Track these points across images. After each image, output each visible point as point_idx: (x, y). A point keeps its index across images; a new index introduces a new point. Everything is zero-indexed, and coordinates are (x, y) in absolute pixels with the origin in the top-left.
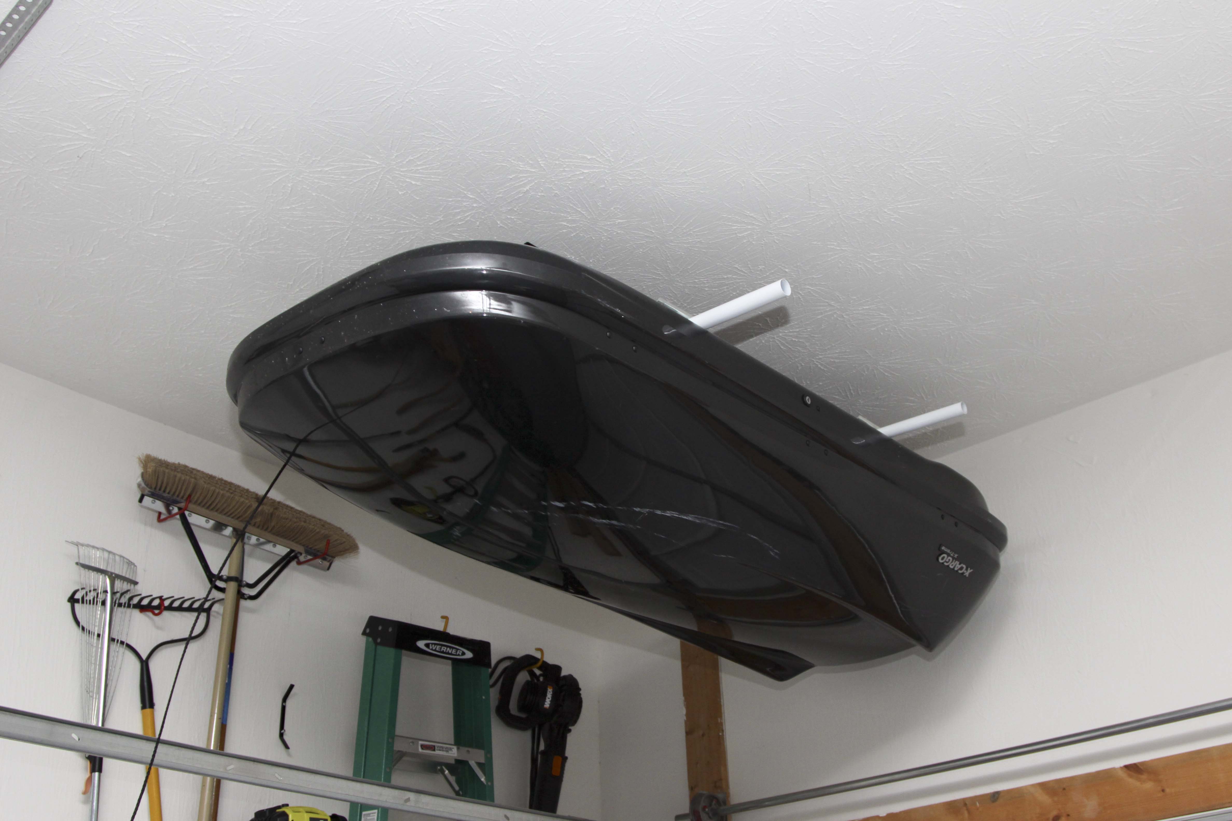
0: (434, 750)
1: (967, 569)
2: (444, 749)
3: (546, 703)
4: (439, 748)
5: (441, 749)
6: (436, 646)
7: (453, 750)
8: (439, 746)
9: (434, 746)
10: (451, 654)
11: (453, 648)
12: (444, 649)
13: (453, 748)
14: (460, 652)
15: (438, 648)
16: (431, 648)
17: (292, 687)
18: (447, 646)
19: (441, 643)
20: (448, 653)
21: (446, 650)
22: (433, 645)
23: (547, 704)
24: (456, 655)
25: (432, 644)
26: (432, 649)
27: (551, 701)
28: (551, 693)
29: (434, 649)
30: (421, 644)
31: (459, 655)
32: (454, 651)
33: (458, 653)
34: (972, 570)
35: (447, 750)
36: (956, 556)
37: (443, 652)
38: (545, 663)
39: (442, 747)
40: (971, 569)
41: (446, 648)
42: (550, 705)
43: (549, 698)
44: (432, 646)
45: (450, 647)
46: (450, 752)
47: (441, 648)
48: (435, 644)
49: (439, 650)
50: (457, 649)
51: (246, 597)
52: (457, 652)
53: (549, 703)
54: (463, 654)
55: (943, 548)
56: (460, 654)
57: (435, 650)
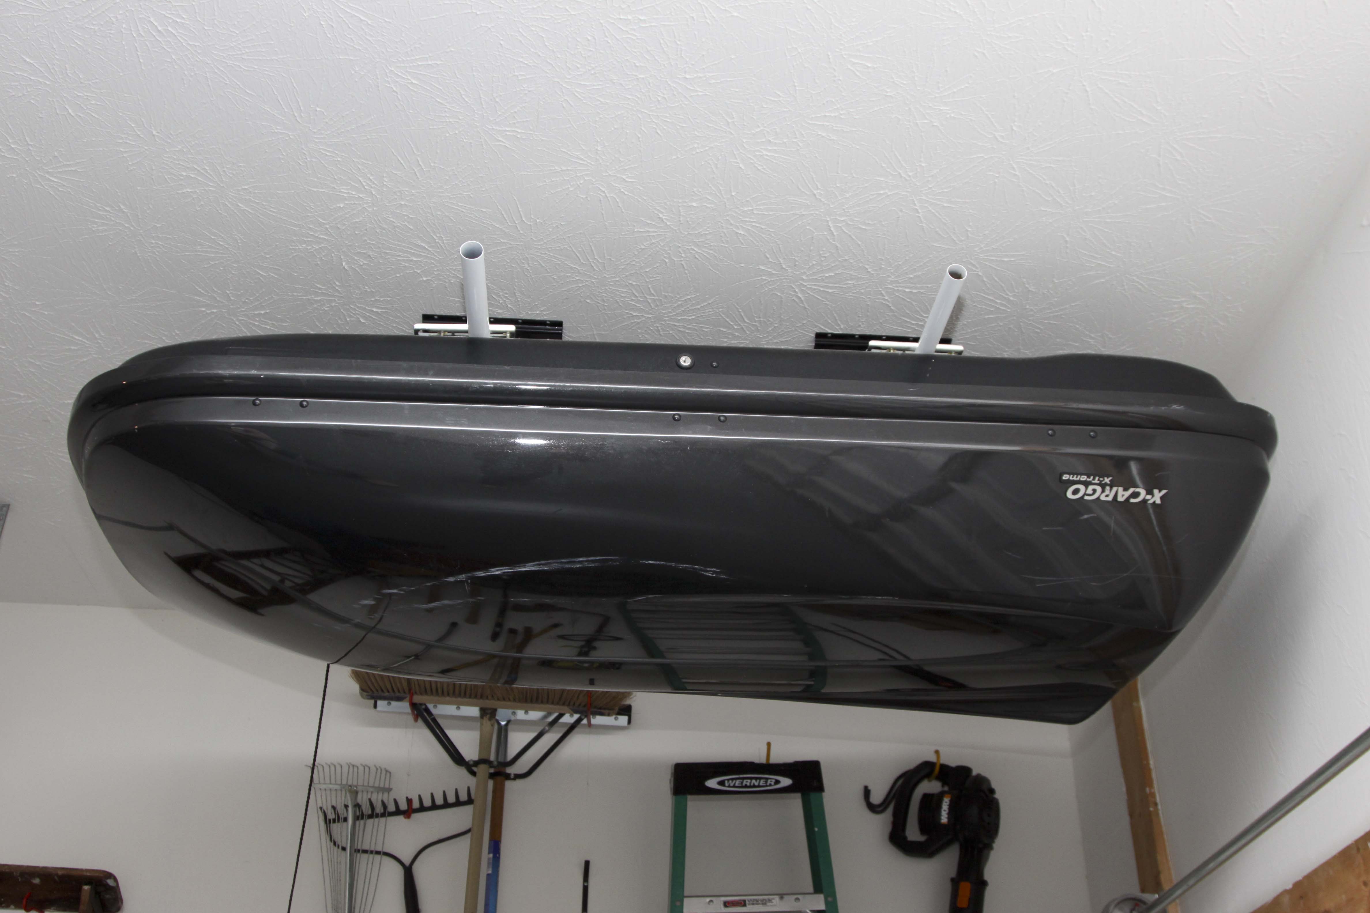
0: (745, 905)
1: (1150, 492)
2: (760, 902)
3: (942, 818)
4: (751, 902)
5: (755, 902)
6: (734, 781)
7: (773, 901)
8: (751, 900)
9: (745, 901)
10: (759, 786)
11: (760, 778)
12: (747, 782)
13: (774, 899)
14: (771, 781)
15: (738, 783)
16: (727, 784)
17: (587, 864)
18: (751, 778)
19: (741, 776)
20: (754, 786)
21: (750, 783)
22: (731, 781)
23: (944, 819)
24: (767, 786)
25: (728, 780)
26: (729, 786)
27: (949, 814)
28: (948, 803)
29: (732, 785)
30: (712, 783)
31: (770, 785)
32: (762, 782)
33: (768, 783)
34: (1164, 492)
35: (764, 902)
36: (1107, 480)
37: (746, 786)
38: (944, 768)
39: (757, 900)
40: (1160, 491)
41: (749, 781)
42: (949, 818)
43: (945, 811)
44: (728, 782)
45: (756, 779)
46: (768, 904)
47: (742, 783)
48: (732, 779)
49: (740, 785)
50: (767, 779)
51: (512, 776)
52: (766, 782)
53: (946, 816)
54: (777, 782)
55: (1066, 477)
56: (773, 783)
57: (734, 786)
